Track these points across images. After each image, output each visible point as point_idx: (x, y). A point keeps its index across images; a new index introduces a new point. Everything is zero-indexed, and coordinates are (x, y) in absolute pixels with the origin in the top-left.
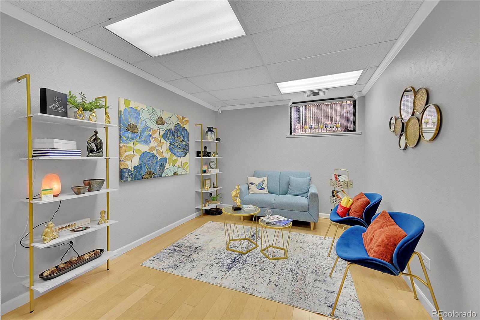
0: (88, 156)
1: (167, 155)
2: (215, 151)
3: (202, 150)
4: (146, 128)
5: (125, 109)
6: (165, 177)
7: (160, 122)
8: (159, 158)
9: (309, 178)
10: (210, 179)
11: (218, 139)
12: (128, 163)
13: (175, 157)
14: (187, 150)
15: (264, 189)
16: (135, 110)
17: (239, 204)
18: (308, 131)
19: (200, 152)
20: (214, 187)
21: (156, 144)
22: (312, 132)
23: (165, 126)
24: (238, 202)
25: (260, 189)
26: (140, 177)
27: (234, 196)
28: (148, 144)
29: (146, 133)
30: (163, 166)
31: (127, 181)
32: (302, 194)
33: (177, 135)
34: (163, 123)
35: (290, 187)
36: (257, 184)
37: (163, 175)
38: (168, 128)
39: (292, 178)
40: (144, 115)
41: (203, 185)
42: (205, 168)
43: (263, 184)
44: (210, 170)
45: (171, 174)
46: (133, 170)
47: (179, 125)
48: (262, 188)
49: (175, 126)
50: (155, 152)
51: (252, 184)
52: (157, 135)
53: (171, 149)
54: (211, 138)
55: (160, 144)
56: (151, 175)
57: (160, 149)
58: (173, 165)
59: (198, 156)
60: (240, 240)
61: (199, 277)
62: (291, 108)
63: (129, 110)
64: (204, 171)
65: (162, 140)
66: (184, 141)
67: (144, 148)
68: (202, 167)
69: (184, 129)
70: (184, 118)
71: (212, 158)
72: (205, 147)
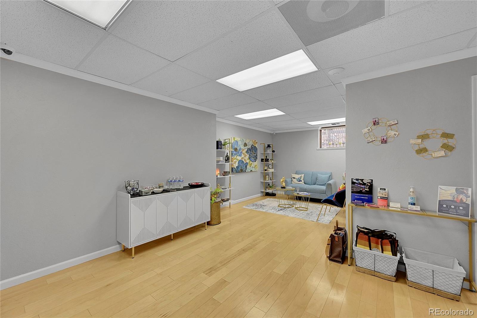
0: (225, 162)
1: (248, 161)
2: (271, 158)
3: (264, 158)
4: (240, 149)
5: (234, 142)
6: (247, 172)
7: (245, 145)
8: (245, 163)
9: (329, 175)
10: (268, 175)
11: (273, 151)
12: (234, 165)
13: (251, 162)
14: (257, 158)
15: (301, 181)
16: (237, 141)
17: (284, 185)
18: (331, 146)
19: (263, 159)
20: (271, 180)
21: (244, 156)
22: (334, 147)
23: (247, 146)
24: (284, 184)
25: (299, 181)
26: (238, 171)
27: (282, 182)
28: (241, 156)
29: (240, 151)
30: (246, 166)
31: (234, 173)
32: (324, 184)
33: (252, 151)
34: (246, 145)
35: (317, 181)
36: (297, 178)
37: (246, 171)
38: (248, 148)
39: (319, 175)
40: (240, 143)
41: (265, 179)
42: (266, 168)
43: (301, 178)
44: (268, 169)
45: (249, 171)
46: (236, 168)
47: (253, 145)
48: (300, 181)
49: (251, 146)
50: (243, 160)
51: (294, 178)
52: (244, 152)
53: (249, 158)
54: (269, 151)
55: (245, 156)
56: (242, 171)
57: (245, 158)
58: (250, 166)
59: (262, 161)
60: (285, 204)
61: (267, 210)
62: (321, 131)
63: (235, 142)
64: (266, 170)
65: (246, 154)
66: (255, 153)
67: (239, 158)
68: (264, 167)
69: (255, 147)
70: (255, 141)
71: (270, 162)
72: (266, 157)
